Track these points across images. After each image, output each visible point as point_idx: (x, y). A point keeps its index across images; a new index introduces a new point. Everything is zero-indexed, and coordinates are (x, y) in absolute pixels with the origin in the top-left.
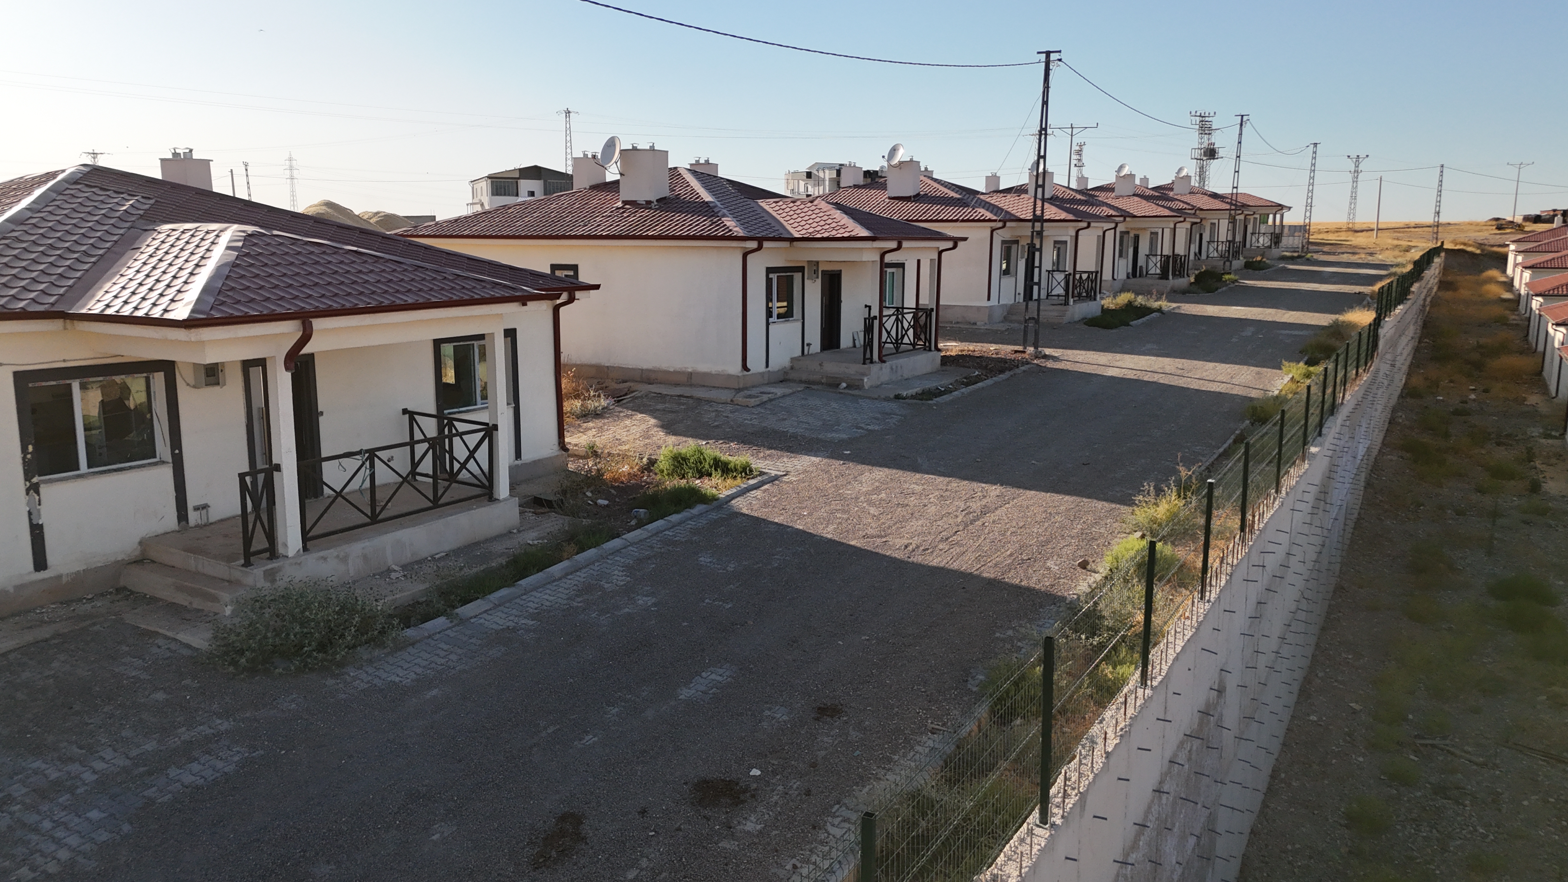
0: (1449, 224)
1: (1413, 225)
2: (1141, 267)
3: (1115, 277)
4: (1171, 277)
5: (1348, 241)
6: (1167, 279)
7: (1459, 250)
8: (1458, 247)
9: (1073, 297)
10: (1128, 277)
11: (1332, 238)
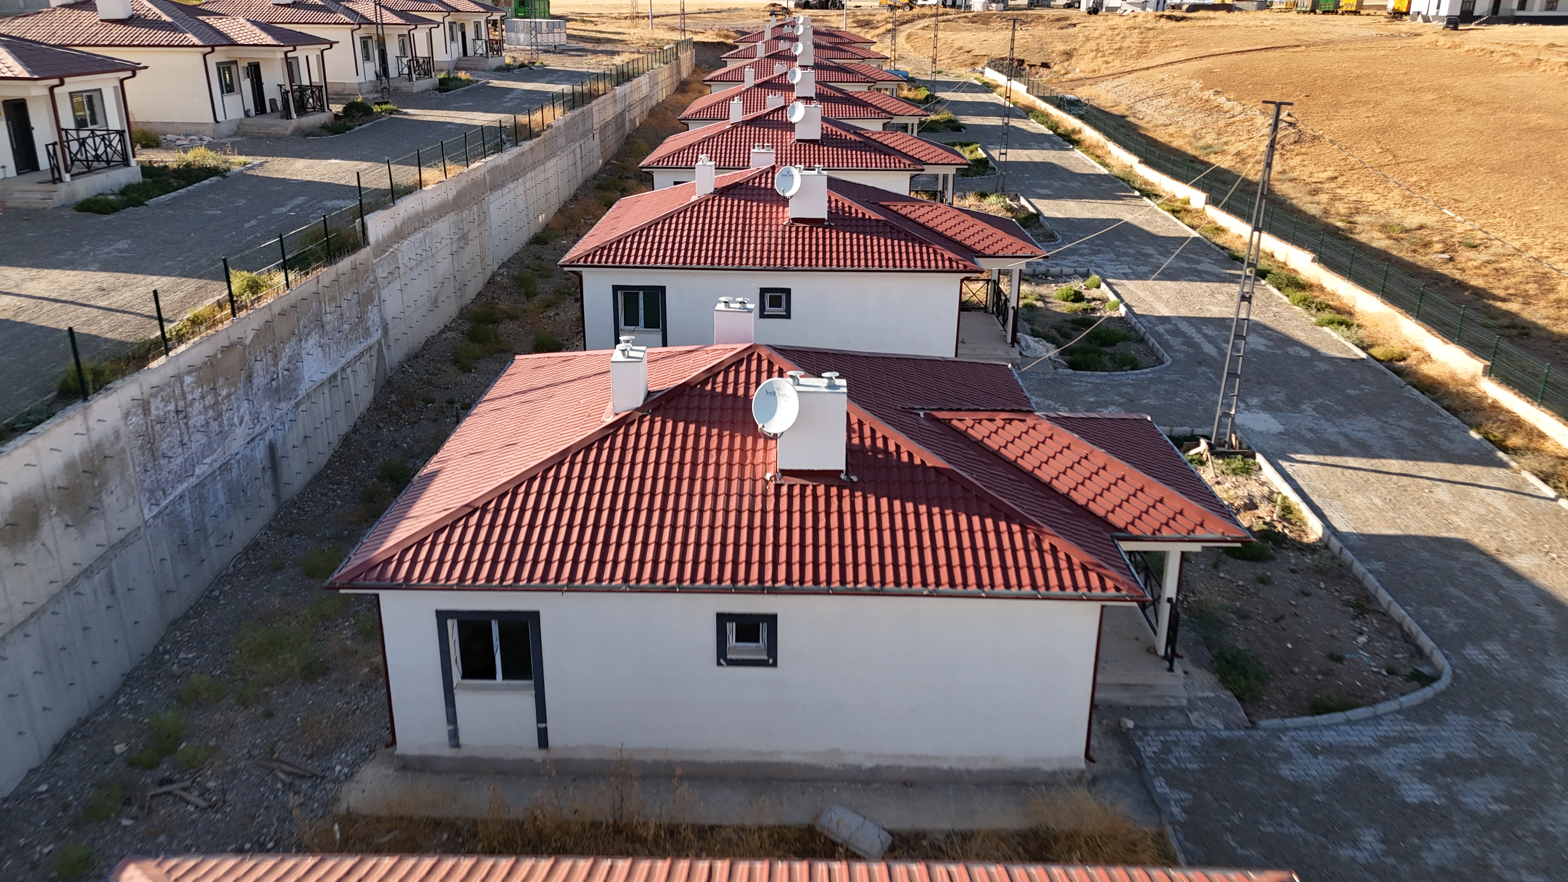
0: (736, 9)
1: (705, 10)
2: (273, 102)
3: (220, 117)
4: (294, 116)
5: (619, 33)
6: (288, 117)
7: (718, 43)
8: (718, 40)
9: (67, 171)
10: (247, 113)
11: (608, 28)
